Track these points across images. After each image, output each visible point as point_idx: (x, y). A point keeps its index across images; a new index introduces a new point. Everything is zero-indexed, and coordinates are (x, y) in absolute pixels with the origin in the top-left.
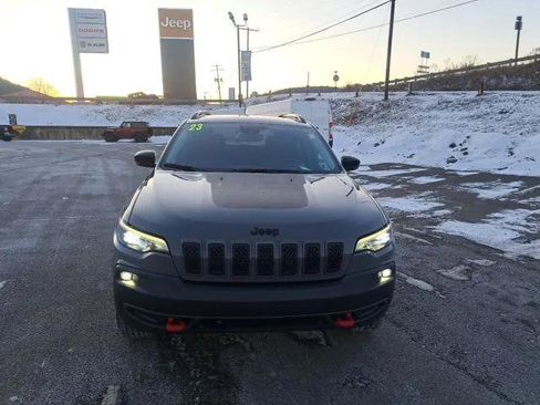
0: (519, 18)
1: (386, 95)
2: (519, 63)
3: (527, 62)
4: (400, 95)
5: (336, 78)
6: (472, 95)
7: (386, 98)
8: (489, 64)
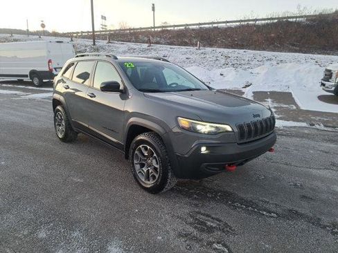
0: (153, 5)
1: (94, 42)
2: (156, 30)
3: (159, 29)
4: (100, 43)
5: (43, 26)
6: (145, 46)
7: (94, 44)
8: (141, 28)
